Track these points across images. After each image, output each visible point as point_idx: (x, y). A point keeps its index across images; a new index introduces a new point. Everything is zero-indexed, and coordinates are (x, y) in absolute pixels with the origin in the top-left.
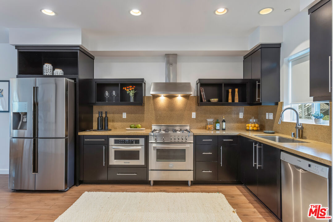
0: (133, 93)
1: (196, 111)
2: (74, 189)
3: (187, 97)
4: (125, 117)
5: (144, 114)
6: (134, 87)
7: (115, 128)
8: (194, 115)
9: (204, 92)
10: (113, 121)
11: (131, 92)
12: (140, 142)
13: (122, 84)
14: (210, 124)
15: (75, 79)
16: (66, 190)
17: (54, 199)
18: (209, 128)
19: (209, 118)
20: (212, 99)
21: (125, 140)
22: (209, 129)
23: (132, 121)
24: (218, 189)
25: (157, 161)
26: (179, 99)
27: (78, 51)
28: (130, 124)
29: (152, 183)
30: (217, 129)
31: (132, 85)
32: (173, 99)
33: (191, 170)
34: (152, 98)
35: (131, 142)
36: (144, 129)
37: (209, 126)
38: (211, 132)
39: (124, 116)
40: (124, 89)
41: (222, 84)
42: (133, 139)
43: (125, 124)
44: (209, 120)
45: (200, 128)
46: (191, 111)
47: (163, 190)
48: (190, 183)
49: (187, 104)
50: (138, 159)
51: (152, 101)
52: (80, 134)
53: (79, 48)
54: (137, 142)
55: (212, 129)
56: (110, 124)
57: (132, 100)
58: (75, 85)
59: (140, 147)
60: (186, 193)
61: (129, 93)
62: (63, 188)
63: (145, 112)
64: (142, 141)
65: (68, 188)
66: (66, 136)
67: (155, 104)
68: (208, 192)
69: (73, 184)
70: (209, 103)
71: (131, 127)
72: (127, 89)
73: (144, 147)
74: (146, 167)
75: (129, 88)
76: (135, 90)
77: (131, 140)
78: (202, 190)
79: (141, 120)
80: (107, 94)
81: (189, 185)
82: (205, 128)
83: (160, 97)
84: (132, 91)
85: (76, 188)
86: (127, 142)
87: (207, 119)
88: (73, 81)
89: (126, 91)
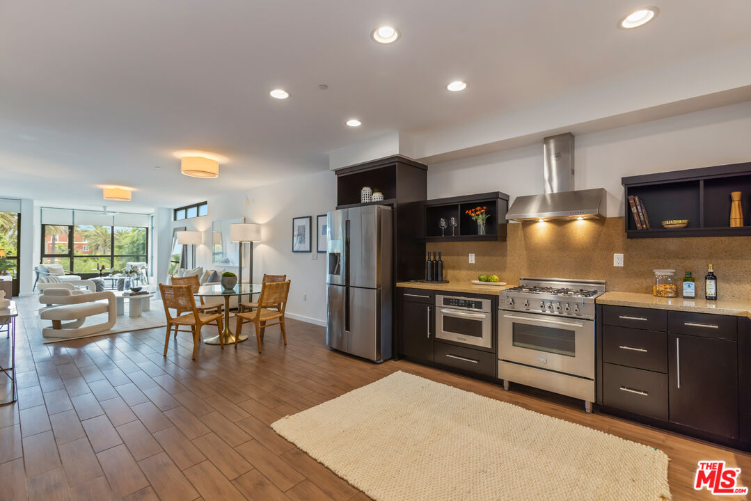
0: (483, 220)
1: (625, 250)
2: (390, 364)
3: (600, 220)
4: (474, 262)
5: (506, 256)
6: (485, 208)
7: (458, 280)
8: (618, 260)
9: (639, 207)
10: (454, 268)
11: (480, 219)
12: (483, 305)
13: (464, 206)
14: (665, 281)
15: (391, 205)
16: (379, 362)
17: (361, 369)
18: (659, 292)
19: (659, 269)
20: (667, 222)
21: (459, 300)
22: (659, 294)
23: (484, 268)
24: (664, 441)
25: (514, 345)
26: (581, 226)
27: (397, 164)
28: (479, 273)
29: (506, 385)
30: (685, 295)
31: (481, 204)
32: (566, 226)
33: (589, 379)
34: (521, 226)
35: (469, 305)
36: (504, 283)
37: (661, 288)
38: (667, 302)
39: (472, 259)
40: (468, 214)
41: (698, 181)
42: (472, 299)
43: (473, 273)
44: (659, 273)
45: (637, 291)
46: (611, 250)
47: (522, 402)
48: (588, 407)
49: (599, 236)
50: (480, 335)
51: (520, 232)
52: (399, 285)
53: (397, 160)
54: (479, 305)
55: (670, 295)
56: (449, 273)
57: (482, 231)
58: (393, 212)
59: (483, 316)
60: (567, 422)
61: (476, 220)
62: (374, 357)
63: (508, 252)
64: (487, 304)
65: (382, 361)
66: (379, 286)
67: (527, 237)
68: (626, 437)
69: (390, 356)
70: (657, 231)
71: (480, 280)
72: (472, 212)
73: (490, 315)
74: (493, 352)
75: (476, 211)
76: (487, 214)
77: (469, 301)
78: (614, 428)
79: (501, 268)
80: (443, 223)
81: (588, 411)
82: (648, 290)
83: (538, 224)
84: (480, 216)
85: (392, 363)
86: (462, 304)
87: (654, 271)
88: (390, 208)
89: (471, 217)
